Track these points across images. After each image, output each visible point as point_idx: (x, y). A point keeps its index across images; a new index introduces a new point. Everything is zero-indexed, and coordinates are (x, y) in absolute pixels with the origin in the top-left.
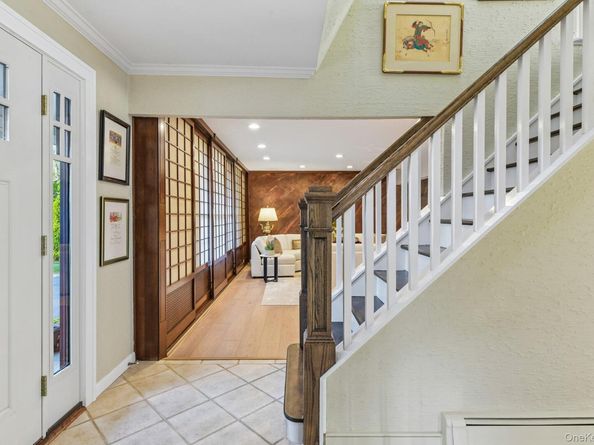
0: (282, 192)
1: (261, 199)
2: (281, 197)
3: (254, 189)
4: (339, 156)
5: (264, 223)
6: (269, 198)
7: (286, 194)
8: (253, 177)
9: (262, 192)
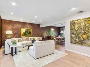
0: (14, 27)
1: (7, 28)
2: (14, 28)
3: (4, 25)
4: (36, 17)
5: (8, 35)
6: (9, 28)
7: (15, 27)
8: (4, 21)
9: (7, 26)
